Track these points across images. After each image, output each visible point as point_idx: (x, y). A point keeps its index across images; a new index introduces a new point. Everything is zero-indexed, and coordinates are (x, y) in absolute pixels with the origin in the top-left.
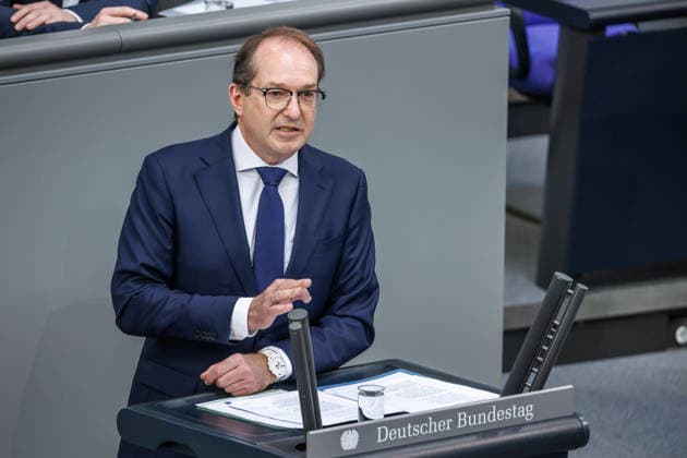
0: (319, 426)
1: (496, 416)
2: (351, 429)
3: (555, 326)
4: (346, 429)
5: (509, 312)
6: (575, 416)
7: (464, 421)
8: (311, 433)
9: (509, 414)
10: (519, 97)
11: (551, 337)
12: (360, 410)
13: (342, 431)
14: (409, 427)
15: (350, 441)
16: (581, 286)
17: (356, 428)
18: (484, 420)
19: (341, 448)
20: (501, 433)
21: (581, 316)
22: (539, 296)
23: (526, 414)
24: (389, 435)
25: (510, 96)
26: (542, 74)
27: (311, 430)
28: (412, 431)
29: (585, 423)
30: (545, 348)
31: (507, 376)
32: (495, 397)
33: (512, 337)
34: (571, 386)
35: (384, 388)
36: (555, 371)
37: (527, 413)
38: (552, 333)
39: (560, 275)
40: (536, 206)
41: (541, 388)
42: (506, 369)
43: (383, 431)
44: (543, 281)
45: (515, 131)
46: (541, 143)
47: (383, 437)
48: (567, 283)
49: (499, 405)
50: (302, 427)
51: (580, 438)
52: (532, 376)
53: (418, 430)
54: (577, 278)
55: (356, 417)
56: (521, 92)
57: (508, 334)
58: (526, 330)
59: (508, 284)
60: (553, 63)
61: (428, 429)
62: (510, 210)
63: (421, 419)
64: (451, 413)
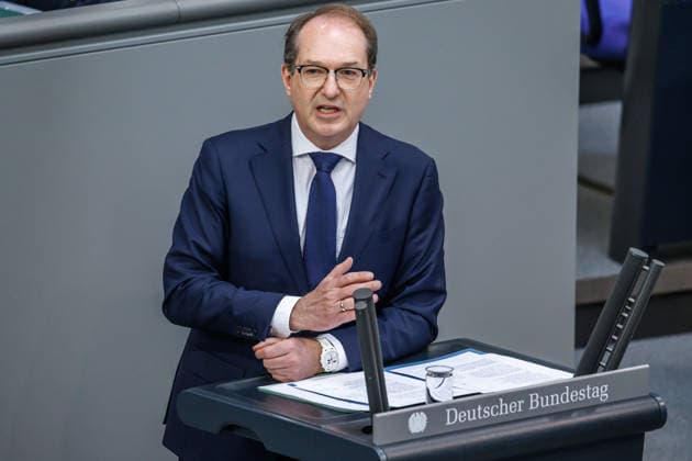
0: (386, 408)
1: (570, 397)
2: (419, 411)
3: (630, 304)
4: (415, 411)
5: (581, 285)
6: (652, 396)
7: (536, 402)
8: (378, 415)
9: (582, 395)
10: (590, 63)
11: (626, 315)
12: (428, 390)
13: (409, 414)
14: (479, 409)
15: (418, 424)
16: (656, 262)
17: (424, 410)
18: (556, 401)
19: (409, 432)
20: (574, 414)
21: (659, 288)
22: (615, 269)
23: (602, 395)
24: (458, 417)
27: (377, 412)
28: (482, 413)
29: (662, 404)
30: (620, 326)
31: (582, 352)
32: (568, 376)
33: (586, 312)
34: (647, 366)
35: (453, 369)
36: (632, 346)
37: (602, 393)
38: (627, 311)
39: (635, 251)
40: (608, 176)
41: (616, 368)
42: (579, 343)
43: (452, 414)
44: (617, 254)
45: (588, 97)
46: (612, 111)
47: (452, 419)
48: (642, 259)
49: (573, 386)
50: (367, 408)
51: (657, 419)
52: (607, 355)
53: (489, 412)
54: (653, 251)
55: (423, 399)
57: (580, 308)
58: (600, 305)
59: (581, 258)
60: (626, 28)
61: (499, 410)
62: (583, 181)
63: (492, 400)
64: (523, 394)
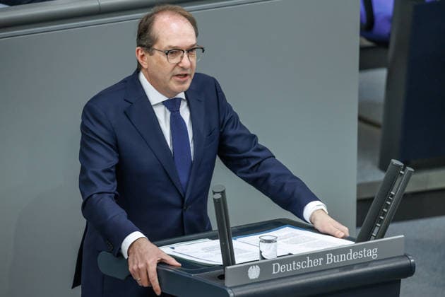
0: (233, 263)
1: (352, 256)
2: (255, 265)
3: (392, 196)
4: (252, 265)
5: (360, 187)
6: (406, 256)
7: (331, 260)
8: (228, 267)
9: (361, 255)
10: (367, 43)
11: (389, 203)
12: (261, 252)
13: (250, 266)
14: (294, 263)
15: (254, 273)
16: (409, 169)
17: (257, 264)
18: (344, 258)
19: (249, 279)
20: (355, 267)
21: (409, 189)
22: (380, 176)
23: (373, 255)
24: (280, 269)
25: (361, 42)
26: (382, 27)
27: (229, 265)
28: (296, 266)
29: (412, 261)
30: (385, 210)
31: (360, 230)
32: (352, 243)
33: (363, 204)
34: (403, 236)
35: (277, 237)
36: (392, 226)
37: (373, 254)
38: (390, 201)
39: (395, 162)
40: (379, 116)
41: (382, 237)
42: (359, 225)
43: (276, 266)
44: (383, 166)
45: (364, 66)
46: (381, 75)
47: (276, 271)
48: (400, 166)
49: (355, 249)
50: (222, 263)
51: (409, 271)
52: (377, 229)
53: (300, 266)
54: (407, 163)
55: (258, 258)
56: (369, 39)
57: (359, 201)
58: (372, 199)
59: (360, 169)
60: (390, 20)
61: (306, 264)
62: (361, 119)
63: (302, 258)
64: (322, 254)
